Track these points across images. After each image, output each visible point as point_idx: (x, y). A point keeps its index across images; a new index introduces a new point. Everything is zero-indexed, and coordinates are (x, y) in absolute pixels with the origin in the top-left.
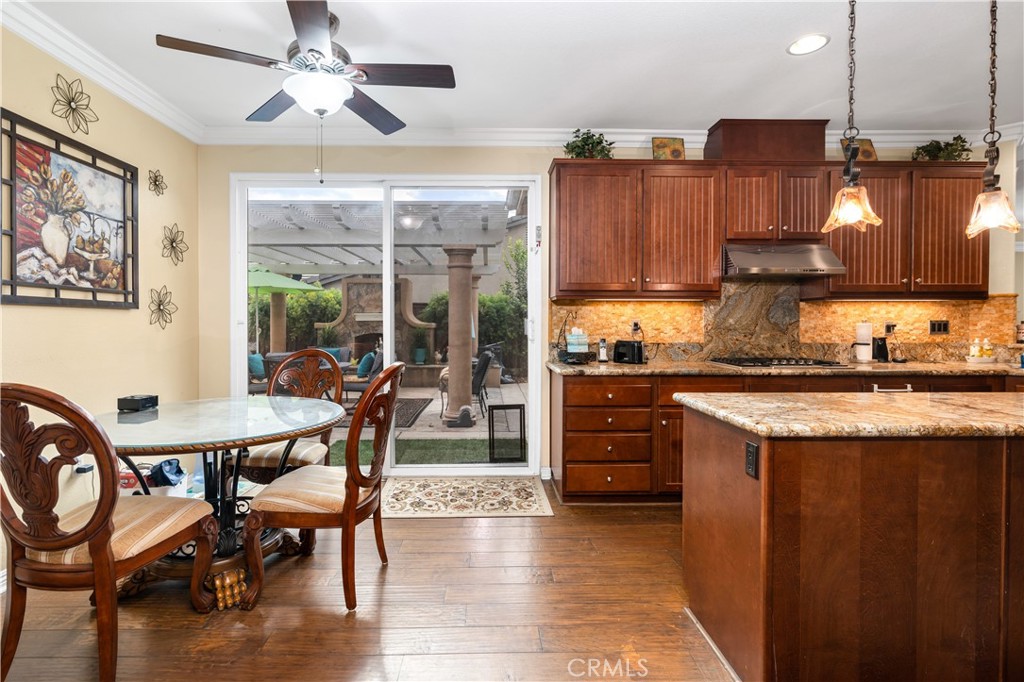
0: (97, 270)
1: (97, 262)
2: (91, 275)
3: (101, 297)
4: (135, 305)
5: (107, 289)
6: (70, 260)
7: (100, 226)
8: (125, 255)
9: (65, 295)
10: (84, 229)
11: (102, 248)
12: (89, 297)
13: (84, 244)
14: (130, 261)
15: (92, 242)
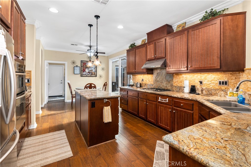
0: (92, 73)
1: (91, 72)
2: (91, 74)
3: (92, 76)
4: (96, 76)
5: (93, 75)
6: (88, 72)
7: (92, 69)
8: (95, 71)
9: (88, 76)
10: (90, 69)
11: (92, 71)
12: (91, 76)
13: (90, 71)
14: (96, 72)
15: (91, 70)
